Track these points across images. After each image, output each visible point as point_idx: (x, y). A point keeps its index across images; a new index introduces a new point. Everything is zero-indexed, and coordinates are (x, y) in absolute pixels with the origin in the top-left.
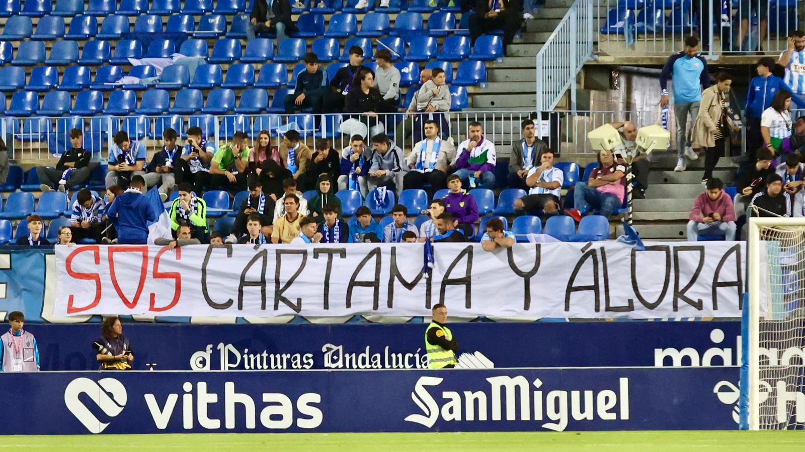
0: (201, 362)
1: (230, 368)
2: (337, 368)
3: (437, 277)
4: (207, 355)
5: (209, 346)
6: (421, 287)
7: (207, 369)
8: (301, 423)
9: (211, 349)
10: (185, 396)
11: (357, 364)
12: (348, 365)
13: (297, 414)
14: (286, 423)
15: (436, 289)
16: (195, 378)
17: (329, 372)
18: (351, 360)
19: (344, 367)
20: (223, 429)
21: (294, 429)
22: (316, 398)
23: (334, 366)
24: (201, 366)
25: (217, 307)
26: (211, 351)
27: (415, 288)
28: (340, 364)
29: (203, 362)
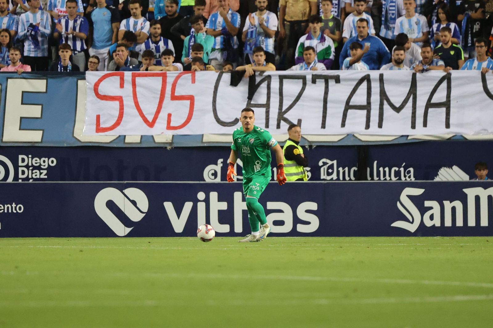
0: (213, 174)
1: (238, 180)
2: (332, 179)
3: (422, 102)
4: (218, 168)
5: (220, 161)
6: (408, 109)
7: (218, 180)
8: (301, 228)
9: (222, 162)
10: (199, 204)
11: (349, 176)
12: (341, 178)
14: (287, 228)
15: (420, 112)
16: (208, 188)
17: (325, 184)
18: (344, 173)
19: (338, 179)
20: (232, 233)
21: (294, 233)
22: (313, 206)
23: (329, 178)
24: (213, 177)
25: (226, 124)
26: (222, 165)
27: (403, 111)
28: (334, 176)
29: (215, 174)
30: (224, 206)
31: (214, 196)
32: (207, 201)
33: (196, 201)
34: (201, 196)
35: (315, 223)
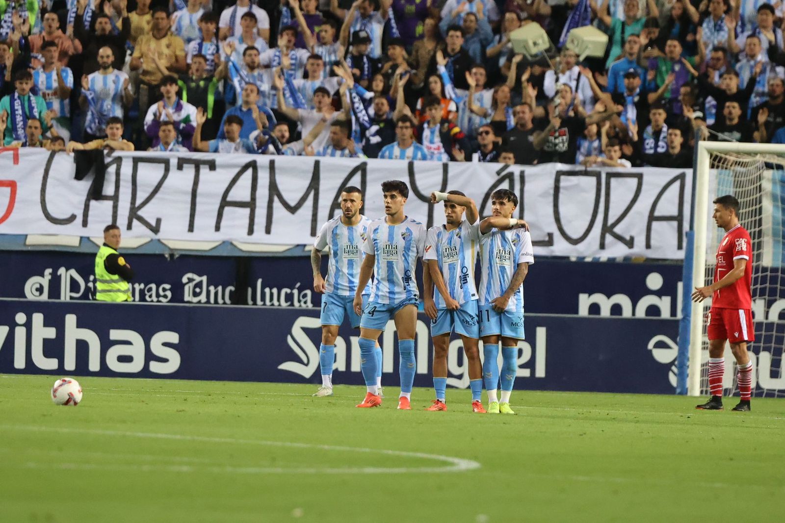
0: (37, 290)
1: (71, 298)
2: (199, 302)
3: (326, 201)
4: (45, 281)
5: (48, 271)
6: (306, 209)
7: (45, 297)
8: (155, 367)
9: (50, 274)
10: (18, 329)
11: (223, 298)
12: (212, 300)
13: (150, 356)
14: (137, 366)
15: (323, 214)
16: (30, 308)
17: (189, 308)
18: (216, 294)
19: (208, 302)
20: (61, 371)
21: (145, 373)
22: (173, 337)
23: (195, 300)
24: (37, 293)
25: (58, 222)
26: (50, 277)
27: (300, 212)
28: (203, 298)
29: (40, 290)
30: (51, 333)
31: (38, 318)
32: (28, 325)
33: (13, 325)
34: (21, 318)
35: (174, 361)
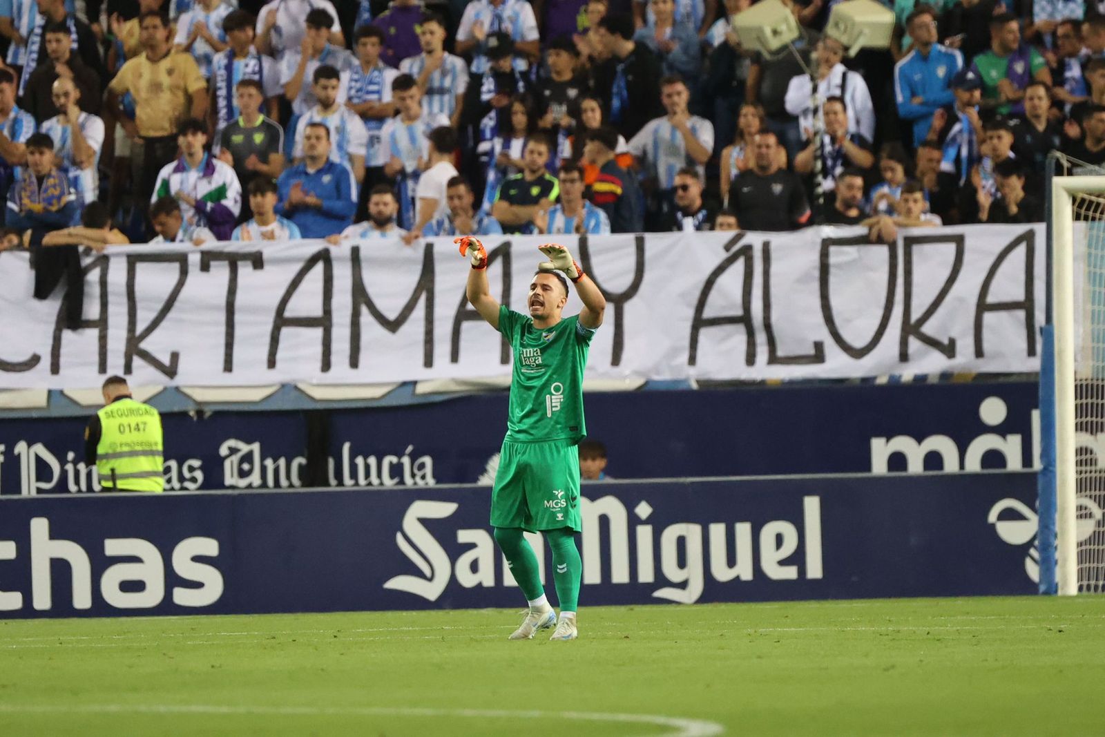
1: (39, 490)
2: (250, 486)
3: (446, 309)
6: (415, 325)
8: (182, 597)
9: (2, 454)
11: (288, 477)
12: (270, 482)
13: (172, 580)
14: (152, 596)
15: (443, 330)
17: (235, 496)
18: (276, 471)
19: (264, 485)
20: (28, 611)
21: (167, 607)
22: (210, 547)
23: (243, 483)
25: (9, 367)
27: (405, 328)
28: (255, 479)
35: (213, 585)
